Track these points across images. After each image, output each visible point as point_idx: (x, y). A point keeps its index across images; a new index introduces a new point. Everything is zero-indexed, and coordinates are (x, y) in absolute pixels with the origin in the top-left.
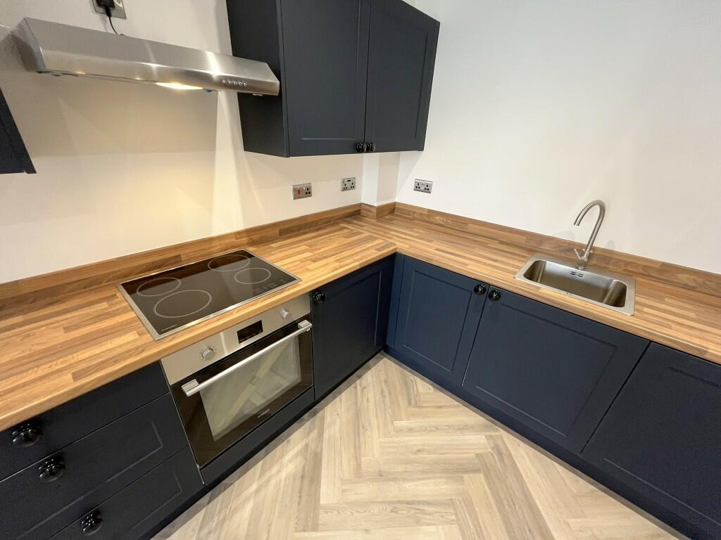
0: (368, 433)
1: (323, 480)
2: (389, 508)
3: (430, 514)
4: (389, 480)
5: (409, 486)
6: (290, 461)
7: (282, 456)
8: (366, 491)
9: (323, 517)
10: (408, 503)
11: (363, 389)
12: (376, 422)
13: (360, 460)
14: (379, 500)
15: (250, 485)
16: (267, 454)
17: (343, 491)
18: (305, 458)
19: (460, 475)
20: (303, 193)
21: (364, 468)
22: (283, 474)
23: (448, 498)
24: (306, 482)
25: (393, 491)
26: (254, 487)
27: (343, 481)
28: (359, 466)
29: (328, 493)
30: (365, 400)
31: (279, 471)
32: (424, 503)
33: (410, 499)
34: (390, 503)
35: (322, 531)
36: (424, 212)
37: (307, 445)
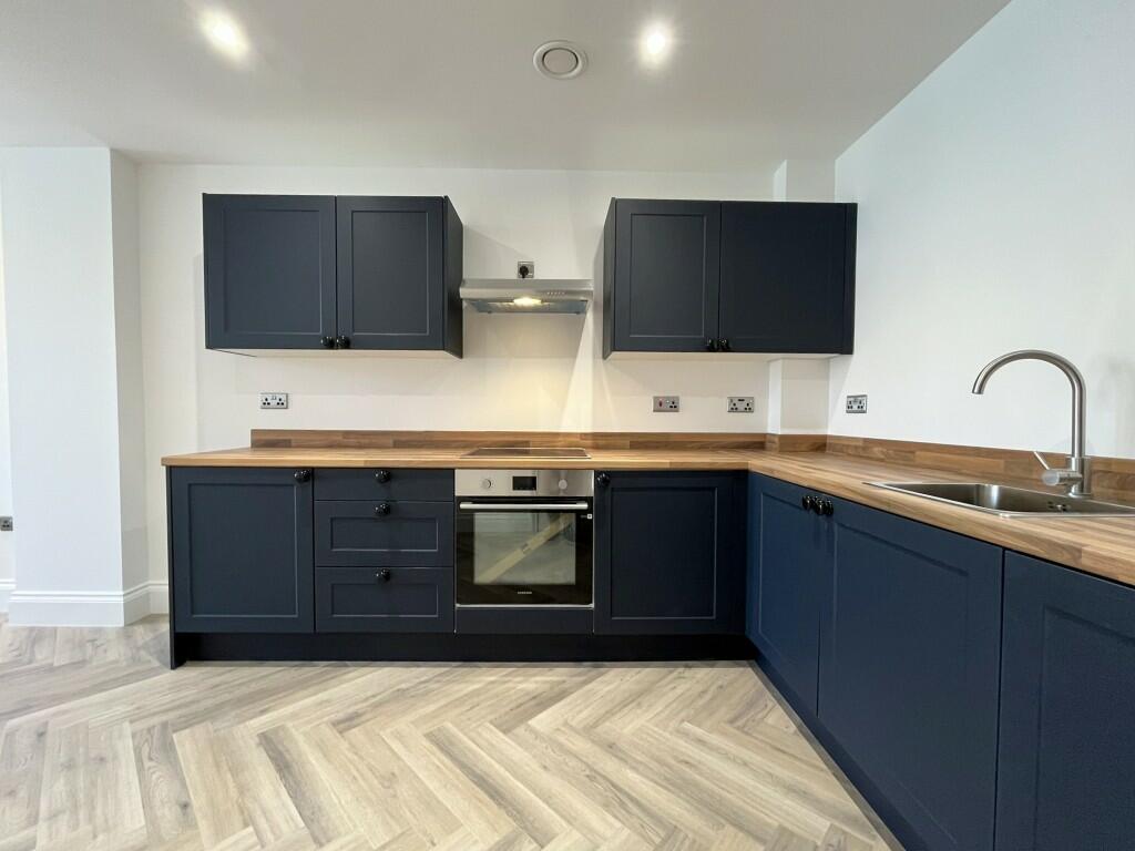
0: (639, 711)
1: (550, 711)
2: (588, 772)
3: (628, 812)
4: (616, 756)
5: (632, 775)
6: (536, 682)
7: (535, 675)
8: (580, 745)
9: (520, 730)
10: (613, 785)
11: (680, 678)
12: (660, 709)
13: (604, 721)
14: (584, 759)
15: (491, 675)
16: (524, 667)
17: (558, 729)
18: (552, 688)
19: (723, 821)
20: (666, 406)
21: (599, 729)
22: (520, 686)
23: (674, 823)
24: (533, 703)
25: (609, 766)
26: (492, 679)
27: (566, 724)
28: (595, 725)
29: (543, 721)
30: (672, 686)
31: (520, 682)
32: (632, 799)
33: (622, 786)
34: (592, 769)
35: (509, 738)
36: (858, 444)
37: (564, 682)
